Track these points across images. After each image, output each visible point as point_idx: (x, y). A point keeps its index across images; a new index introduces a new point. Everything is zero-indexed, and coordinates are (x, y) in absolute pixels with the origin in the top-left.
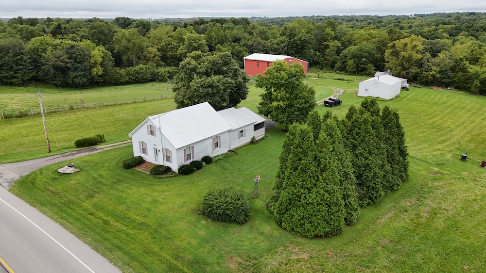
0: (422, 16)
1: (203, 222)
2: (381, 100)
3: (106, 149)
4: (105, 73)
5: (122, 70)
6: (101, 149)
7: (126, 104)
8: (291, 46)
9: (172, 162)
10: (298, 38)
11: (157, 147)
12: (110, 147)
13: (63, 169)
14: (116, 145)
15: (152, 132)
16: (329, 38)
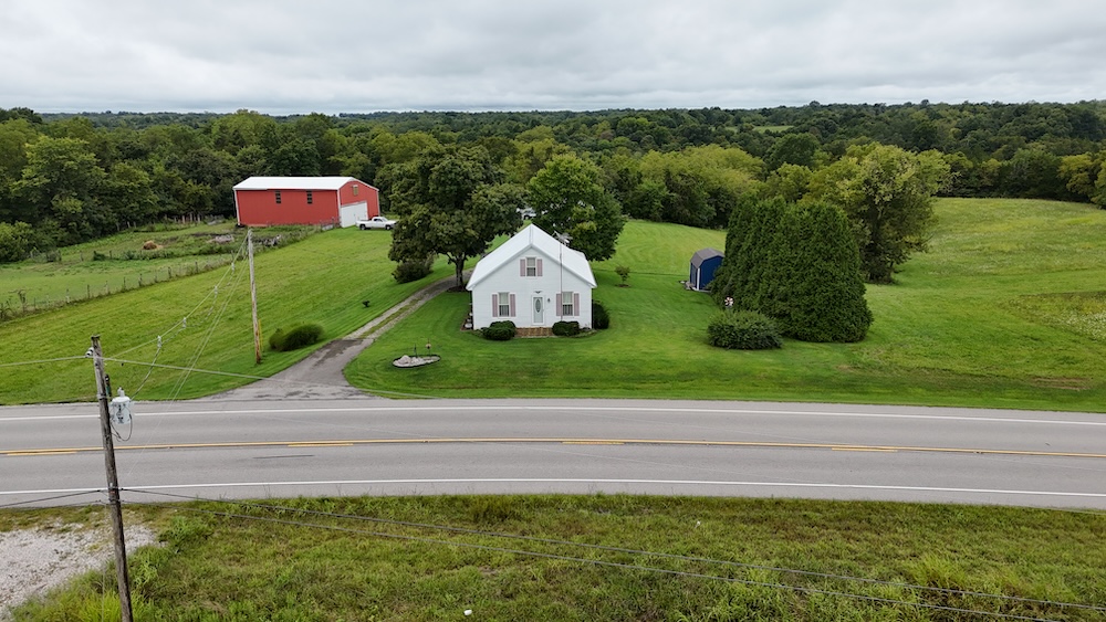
3: (371, 337)
6: (362, 338)
8: (277, 164)
9: (577, 314)
10: (290, 147)
11: (545, 295)
12: (366, 334)
13: (405, 361)
14: (372, 331)
15: (531, 271)
16: (337, 150)
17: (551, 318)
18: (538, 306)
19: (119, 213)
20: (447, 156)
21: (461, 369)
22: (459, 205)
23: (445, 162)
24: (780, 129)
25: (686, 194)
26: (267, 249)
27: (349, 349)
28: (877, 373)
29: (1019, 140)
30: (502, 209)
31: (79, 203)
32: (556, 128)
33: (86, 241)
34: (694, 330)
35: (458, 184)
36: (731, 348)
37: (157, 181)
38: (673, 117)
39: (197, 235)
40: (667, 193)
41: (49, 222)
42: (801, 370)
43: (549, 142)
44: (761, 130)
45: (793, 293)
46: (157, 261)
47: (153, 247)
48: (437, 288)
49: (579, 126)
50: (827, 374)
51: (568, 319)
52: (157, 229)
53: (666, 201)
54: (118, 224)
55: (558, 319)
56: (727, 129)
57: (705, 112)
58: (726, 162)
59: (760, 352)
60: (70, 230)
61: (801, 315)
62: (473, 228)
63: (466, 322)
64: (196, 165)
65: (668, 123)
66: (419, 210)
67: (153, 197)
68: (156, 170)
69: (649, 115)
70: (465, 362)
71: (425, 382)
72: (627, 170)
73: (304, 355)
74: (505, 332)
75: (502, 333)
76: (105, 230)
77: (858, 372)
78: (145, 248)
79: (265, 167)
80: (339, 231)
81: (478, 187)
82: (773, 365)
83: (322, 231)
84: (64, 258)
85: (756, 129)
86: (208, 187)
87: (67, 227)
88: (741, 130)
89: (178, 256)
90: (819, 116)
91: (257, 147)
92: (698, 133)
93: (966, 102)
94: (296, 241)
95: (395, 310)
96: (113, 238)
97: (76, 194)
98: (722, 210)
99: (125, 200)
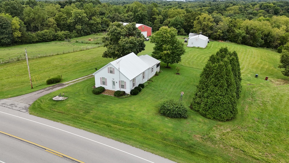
0: (190, 2)
1: (166, 119)
2: (201, 49)
3: (70, 84)
4: (22, 36)
5: (33, 33)
6: (68, 84)
7: (53, 55)
8: (136, 18)
9: (125, 89)
10: (140, 13)
12: (72, 82)
13: (56, 97)
14: (75, 81)
15: (111, 72)
16: (155, 14)
17: (117, 88)
19: (91, 30)
25: (252, 35)
31: (81, 27)
32: (240, 6)
37: (104, 21)
40: (245, 35)
41: (74, 31)
42: (178, 133)
49: (249, 6)
50: (186, 138)
51: (122, 90)
55: (119, 89)
60: (78, 33)
67: (100, 26)
74: (97, 92)
77: (200, 141)
79: (132, 19)
84: (71, 41)
91: (132, 13)
97: (81, 24)
98: (268, 41)
99: (93, 26)
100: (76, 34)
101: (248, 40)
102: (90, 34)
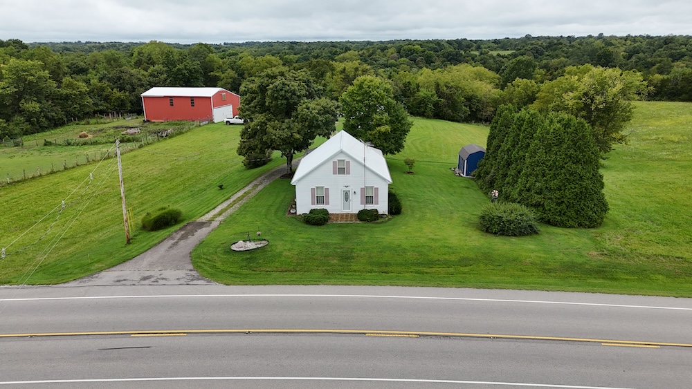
3: (218, 219)
6: (212, 220)
8: (174, 78)
9: (377, 203)
10: (183, 66)
11: (351, 189)
12: (215, 216)
13: (240, 246)
14: (220, 214)
15: (342, 170)
16: (215, 68)
17: (356, 206)
18: (347, 196)
19: (66, 111)
20: (279, 78)
21: (284, 253)
22: (288, 115)
23: (278, 82)
24: (507, 53)
25: (449, 99)
26: (161, 139)
27: (199, 231)
28: (622, 260)
29: (668, 60)
30: (320, 119)
31: (38, 105)
32: (361, 52)
33: (43, 131)
34: (467, 216)
35: (287, 99)
36: (500, 235)
37: (93, 89)
38: (437, 45)
39: (117, 128)
40: (437, 98)
41: (18, 118)
42: (560, 257)
43: (356, 63)
44: (494, 53)
45: (547, 188)
46: (86, 147)
47: (86, 136)
48: (273, 174)
49: (376, 51)
50: (580, 260)
51: (369, 207)
52: (91, 122)
53: (436, 104)
54: (65, 119)
55: (362, 208)
56: (472, 52)
57: (457, 41)
58: (475, 76)
59: (523, 238)
60: (32, 124)
61: (553, 206)
62: (299, 132)
63: (292, 208)
64: (119, 78)
65: (434, 48)
66: (259, 118)
67: (89, 101)
68: (92, 81)
69: (422, 43)
70: (289, 246)
71: (255, 265)
72: (409, 82)
73: (164, 236)
74: (321, 219)
75: (318, 219)
76: (56, 124)
77: (607, 259)
78: (80, 137)
79: (166, 80)
80: (211, 126)
81: (302, 101)
82: (536, 251)
83: (200, 126)
84: (25, 144)
85: (491, 53)
86: (127, 93)
87: (30, 121)
88: (481, 54)
89: (100, 143)
90: (532, 44)
91: (161, 66)
92: (453, 55)
93: (629, 35)
94: (181, 133)
95: (240, 194)
96: (61, 129)
97: (36, 99)
98: (474, 110)
99: (70, 103)
100: (27, 126)
101: (445, 109)
102: (62, 124)
